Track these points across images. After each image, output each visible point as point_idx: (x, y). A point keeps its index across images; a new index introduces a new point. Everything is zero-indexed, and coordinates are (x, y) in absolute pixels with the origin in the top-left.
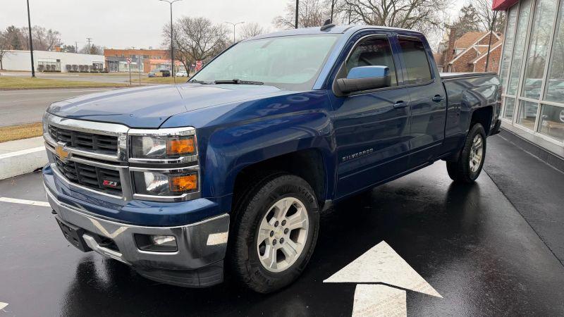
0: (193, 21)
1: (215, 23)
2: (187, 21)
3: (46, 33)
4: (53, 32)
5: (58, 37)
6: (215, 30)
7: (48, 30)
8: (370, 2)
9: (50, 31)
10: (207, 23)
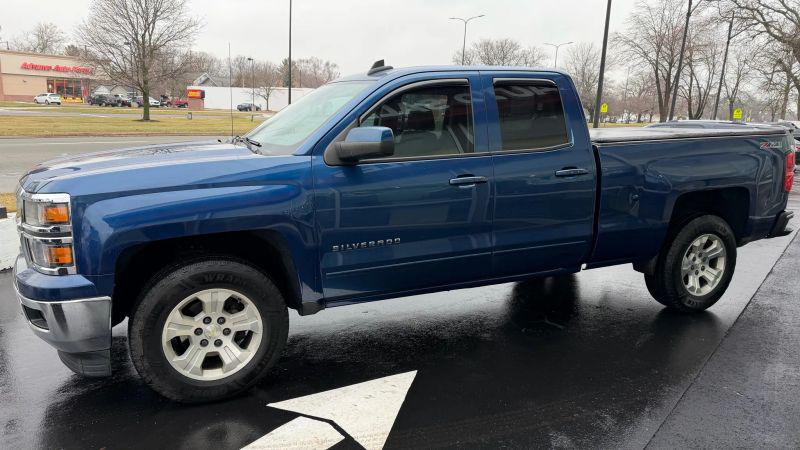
0: (495, 44)
1: (524, 46)
2: (487, 45)
3: (322, 66)
4: (331, 64)
5: (335, 70)
6: (524, 56)
7: (324, 62)
8: (783, 3)
9: (327, 64)
10: (514, 46)
